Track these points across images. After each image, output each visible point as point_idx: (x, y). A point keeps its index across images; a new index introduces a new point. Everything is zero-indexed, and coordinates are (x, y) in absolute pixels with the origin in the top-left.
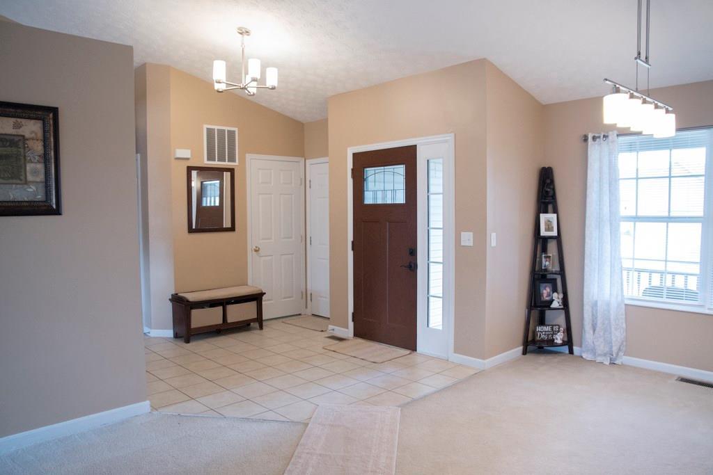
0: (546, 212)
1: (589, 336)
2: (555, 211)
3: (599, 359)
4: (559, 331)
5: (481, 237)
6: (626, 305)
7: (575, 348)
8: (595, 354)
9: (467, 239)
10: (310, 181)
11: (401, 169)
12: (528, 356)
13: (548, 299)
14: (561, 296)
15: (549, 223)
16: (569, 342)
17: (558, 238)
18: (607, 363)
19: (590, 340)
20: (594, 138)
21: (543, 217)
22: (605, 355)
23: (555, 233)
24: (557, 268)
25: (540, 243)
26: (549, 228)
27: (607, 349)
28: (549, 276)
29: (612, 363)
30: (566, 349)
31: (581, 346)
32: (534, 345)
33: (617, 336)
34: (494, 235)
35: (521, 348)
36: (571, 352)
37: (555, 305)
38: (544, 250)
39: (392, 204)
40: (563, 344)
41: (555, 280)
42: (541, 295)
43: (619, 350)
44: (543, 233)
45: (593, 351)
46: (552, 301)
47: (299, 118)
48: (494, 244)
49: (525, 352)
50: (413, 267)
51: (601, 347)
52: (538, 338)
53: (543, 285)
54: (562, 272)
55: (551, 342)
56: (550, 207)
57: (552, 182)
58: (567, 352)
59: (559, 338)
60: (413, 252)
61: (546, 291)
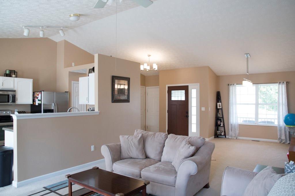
0: (218, 102)
1: (230, 133)
2: (221, 102)
3: (233, 138)
4: (223, 132)
5: (207, 109)
6: (239, 125)
7: (226, 136)
8: (232, 137)
9: (203, 109)
10: (147, 93)
11: (184, 91)
12: (216, 138)
13: (220, 124)
14: (223, 123)
15: (219, 105)
16: (225, 135)
17: (222, 109)
18: (235, 138)
19: (231, 133)
20: (231, 85)
21: (218, 103)
22: (234, 137)
23: (221, 108)
24: (221, 116)
25: (217, 110)
26: (220, 106)
27: (235, 135)
28: (219, 118)
29: (236, 139)
30: (224, 137)
31: (228, 135)
32: (217, 136)
33: (237, 132)
34: (210, 108)
35: (214, 136)
36: (226, 137)
37: (222, 125)
38: (218, 112)
39: (180, 100)
40: (224, 135)
41: (221, 119)
42: (218, 123)
43: (238, 136)
44: (218, 108)
45: (232, 136)
46: (221, 124)
47: (145, 75)
48: (210, 110)
49: (215, 138)
50: (187, 116)
51: (233, 135)
52: (218, 134)
53: (218, 121)
54: (223, 117)
55: (221, 135)
56: (219, 101)
57: (220, 95)
58: (225, 137)
59: (223, 134)
60: (187, 113)
61: (219, 122)
